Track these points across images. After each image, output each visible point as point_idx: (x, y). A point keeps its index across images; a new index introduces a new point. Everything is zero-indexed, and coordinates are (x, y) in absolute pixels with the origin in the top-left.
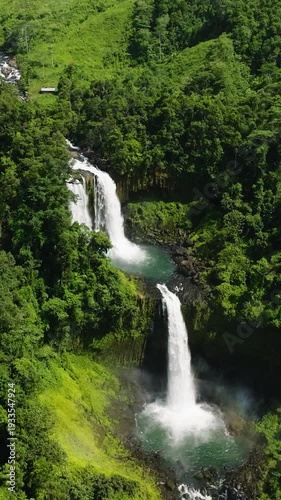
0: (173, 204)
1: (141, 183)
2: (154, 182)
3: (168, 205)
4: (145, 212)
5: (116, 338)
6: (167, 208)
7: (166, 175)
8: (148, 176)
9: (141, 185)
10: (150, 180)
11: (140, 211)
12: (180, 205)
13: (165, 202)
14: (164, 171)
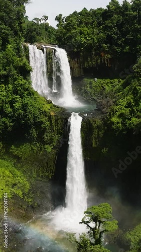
0: (116, 80)
1: (91, 61)
2: (101, 61)
3: (111, 81)
4: (94, 84)
5: (33, 149)
6: (111, 83)
7: (109, 56)
8: (96, 55)
9: (91, 63)
10: (97, 60)
11: (91, 83)
12: (120, 80)
13: (110, 79)
14: (108, 52)
